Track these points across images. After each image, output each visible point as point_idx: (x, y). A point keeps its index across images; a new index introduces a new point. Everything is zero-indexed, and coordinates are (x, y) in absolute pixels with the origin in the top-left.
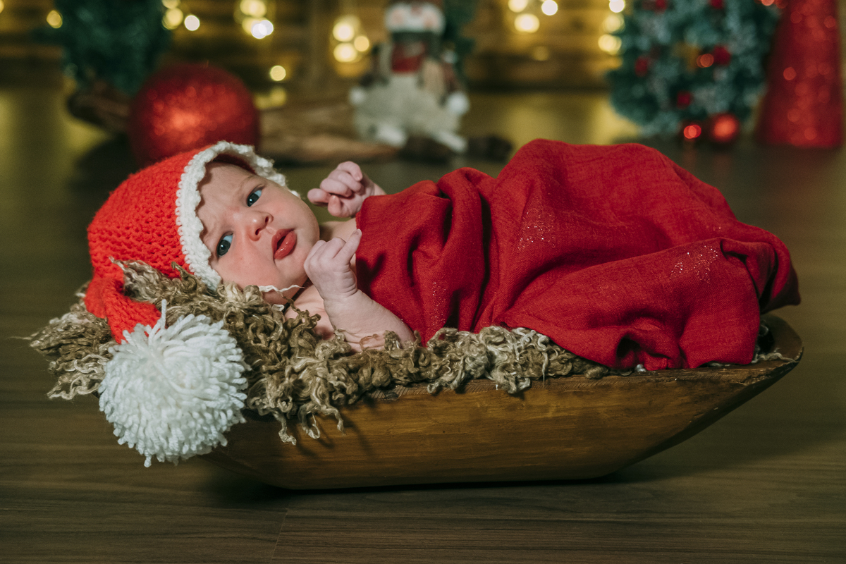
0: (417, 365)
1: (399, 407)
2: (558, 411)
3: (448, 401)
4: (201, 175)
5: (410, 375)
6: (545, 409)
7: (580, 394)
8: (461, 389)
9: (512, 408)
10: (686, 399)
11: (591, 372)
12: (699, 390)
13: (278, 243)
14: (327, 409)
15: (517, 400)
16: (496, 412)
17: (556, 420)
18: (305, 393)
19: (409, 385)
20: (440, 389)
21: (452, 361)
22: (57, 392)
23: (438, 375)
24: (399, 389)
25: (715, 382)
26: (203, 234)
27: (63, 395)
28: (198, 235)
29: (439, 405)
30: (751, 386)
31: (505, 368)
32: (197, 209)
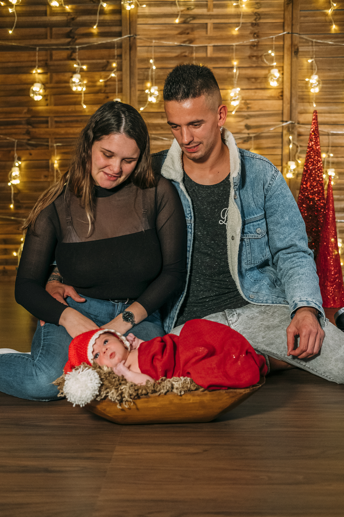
0: (154, 387)
1: (150, 399)
2: (193, 400)
3: (163, 397)
4: (97, 337)
5: (152, 390)
6: (190, 400)
7: (199, 395)
8: (166, 394)
9: (180, 400)
10: (228, 397)
11: (202, 389)
12: (231, 394)
13: (111, 355)
14: (129, 399)
15: (180, 397)
16: (176, 401)
17: (193, 403)
18: (123, 395)
19: (152, 393)
20: (160, 394)
21: (163, 387)
22: (60, 395)
23: (159, 391)
24: (149, 394)
25: (235, 392)
26: (93, 352)
27: (62, 395)
28: (91, 352)
29: (160, 399)
30: (245, 394)
31: (177, 389)
32: (93, 345)
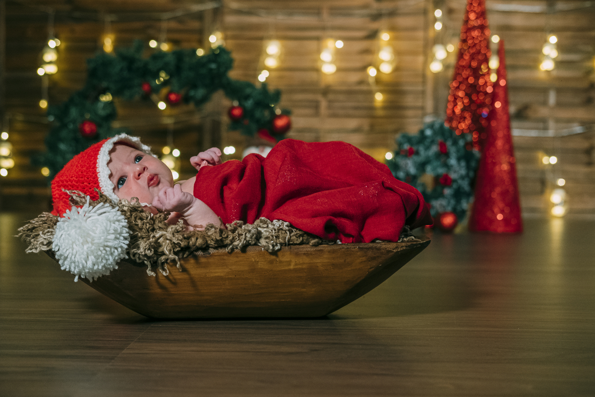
0: (221, 236)
1: (211, 260)
2: (296, 265)
3: (237, 257)
4: (111, 147)
5: (217, 241)
6: (289, 263)
7: (307, 254)
8: (244, 248)
9: (271, 262)
10: (364, 259)
11: (313, 241)
12: (370, 253)
13: (151, 179)
14: (172, 256)
15: (273, 257)
16: (262, 265)
17: (295, 270)
18: (160, 250)
19: (216, 248)
20: (232, 249)
21: (240, 235)
22: (31, 249)
23: (233, 240)
24: (212, 251)
25: (379, 249)
26: (111, 176)
27: (34, 251)
28: (108, 176)
29: (232, 259)
30: (398, 252)
31: (267, 238)
32: (108, 164)
